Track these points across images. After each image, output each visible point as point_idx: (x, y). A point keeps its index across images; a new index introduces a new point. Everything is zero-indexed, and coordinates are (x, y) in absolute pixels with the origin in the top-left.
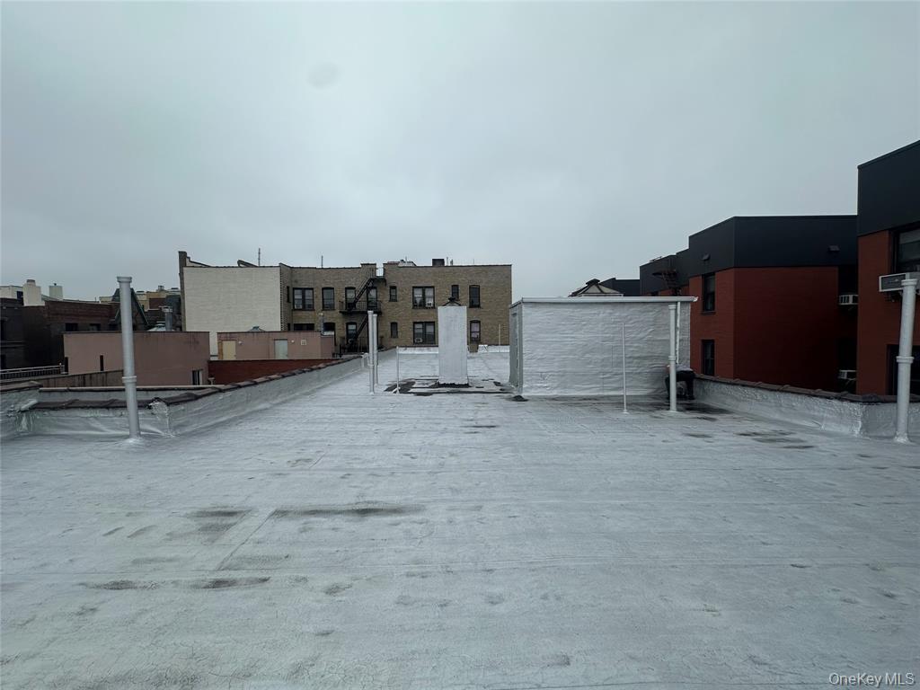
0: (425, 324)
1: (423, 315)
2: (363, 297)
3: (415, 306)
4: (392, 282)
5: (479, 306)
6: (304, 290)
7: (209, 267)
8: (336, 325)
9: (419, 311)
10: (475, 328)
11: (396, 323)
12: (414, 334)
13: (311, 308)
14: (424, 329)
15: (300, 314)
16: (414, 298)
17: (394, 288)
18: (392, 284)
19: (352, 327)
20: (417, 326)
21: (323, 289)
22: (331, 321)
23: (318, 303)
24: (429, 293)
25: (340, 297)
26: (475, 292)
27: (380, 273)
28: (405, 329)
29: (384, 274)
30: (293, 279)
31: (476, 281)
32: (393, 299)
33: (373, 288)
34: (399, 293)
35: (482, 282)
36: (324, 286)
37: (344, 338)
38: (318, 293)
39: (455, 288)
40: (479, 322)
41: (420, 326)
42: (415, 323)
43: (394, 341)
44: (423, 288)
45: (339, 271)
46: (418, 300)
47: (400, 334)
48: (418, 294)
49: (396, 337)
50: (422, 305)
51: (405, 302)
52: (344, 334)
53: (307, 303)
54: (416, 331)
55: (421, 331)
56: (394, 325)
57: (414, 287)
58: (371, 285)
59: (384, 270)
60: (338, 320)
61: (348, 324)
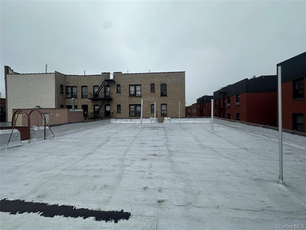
0: (136, 106)
1: (135, 101)
2: (103, 90)
3: (130, 96)
4: (118, 82)
5: (166, 95)
6: (72, 87)
7: (19, 74)
8: (88, 106)
9: (132, 98)
10: (164, 108)
11: (120, 105)
12: (130, 111)
13: (76, 97)
14: (135, 108)
15: (69, 100)
16: (130, 91)
17: (119, 85)
18: (119, 84)
19: (97, 107)
20: (132, 107)
21: (82, 87)
22: (86, 104)
23: (79, 95)
24: (138, 88)
25: (90, 90)
26: (164, 87)
27: (111, 77)
28: (125, 109)
29: (114, 78)
30: (66, 81)
31: (165, 81)
32: (118, 92)
33: (108, 86)
34: (122, 88)
35: (168, 82)
36: (82, 85)
37: (92, 113)
38: (79, 89)
39: (153, 85)
40: (166, 104)
41: (133, 107)
42: (130, 105)
43: (119, 115)
44: (135, 86)
45: (90, 77)
46: (132, 93)
47: (122, 111)
48: (132, 89)
49: (120, 113)
50: (135, 95)
51: (125, 93)
52: (93, 111)
53: (74, 94)
54: (131, 110)
55: (134, 110)
56: (119, 106)
57: (130, 85)
58: (106, 84)
59: (114, 76)
60: (89, 104)
61: (94, 106)
